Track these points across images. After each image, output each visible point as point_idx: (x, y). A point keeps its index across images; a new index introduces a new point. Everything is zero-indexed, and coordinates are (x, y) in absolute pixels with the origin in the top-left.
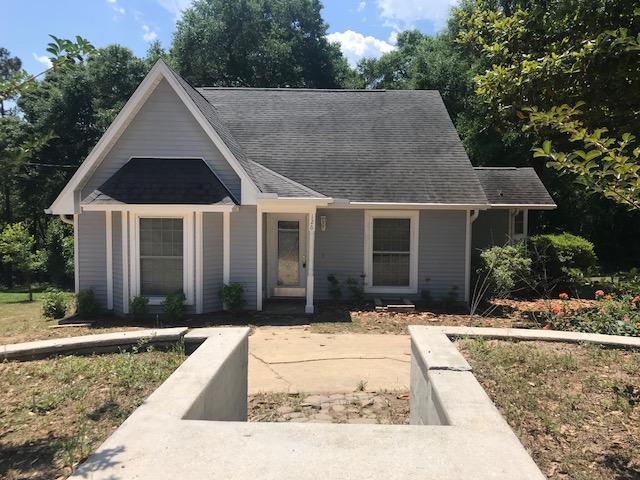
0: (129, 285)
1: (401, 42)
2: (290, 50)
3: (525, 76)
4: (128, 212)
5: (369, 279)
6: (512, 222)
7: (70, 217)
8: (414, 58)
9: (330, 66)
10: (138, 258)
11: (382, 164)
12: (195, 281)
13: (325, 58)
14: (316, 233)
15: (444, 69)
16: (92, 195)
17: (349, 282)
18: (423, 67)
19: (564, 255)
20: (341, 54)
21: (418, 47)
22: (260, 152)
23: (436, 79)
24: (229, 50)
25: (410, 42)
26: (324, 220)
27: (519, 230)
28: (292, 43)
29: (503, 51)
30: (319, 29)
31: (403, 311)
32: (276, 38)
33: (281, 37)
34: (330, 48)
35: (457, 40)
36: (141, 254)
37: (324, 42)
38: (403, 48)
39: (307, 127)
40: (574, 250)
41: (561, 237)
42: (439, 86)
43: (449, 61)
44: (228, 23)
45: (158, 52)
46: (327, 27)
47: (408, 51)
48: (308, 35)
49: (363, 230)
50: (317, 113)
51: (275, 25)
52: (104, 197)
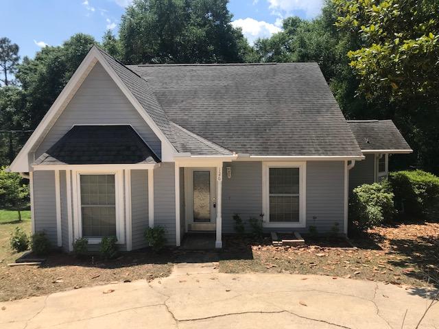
0: (73, 228)
1: (285, 25)
2: (204, 34)
3: (402, 53)
4: (71, 171)
5: (266, 218)
6: (376, 163)
7: (27, 174)
8: (295, 37)
9: (234, 45)
10: (80, 207)
11: (275, 123)
12: (125, 225)
13: (231, 39)
14: (223, 183)
15: (319, 45)
16: (42, 158)
17: (251, 220)
18: (303, 44)
19: (419, 188)
20: (242, 36)
21: (298, 29)
22: (180, 116)
23: (313, 52)
24: (160, 35)
25: (292, 26)
26: (229, 170)
27: (382, 169)
28: (206, 29)
29: (378, 31)
30: (226, 18)
31: (295, 245)
32: (194, 26)
33: (199, 24)
34: (234, 32)
35: (336, 24)
36: (82, 204)
37: (230, 27)
38: (287, 30)
39: (216, 94)
40: (427, 184)
41: (414, 173)
42: (315, 58)
43: (323, 39)
44: (159, 16)
45: (110, 39)
46: (232, 16)
47: (291, 32)
48: (218, 22)
49: (261, 177)
50: (223, 83)
51: (193, 16)
52: (51, 159)
